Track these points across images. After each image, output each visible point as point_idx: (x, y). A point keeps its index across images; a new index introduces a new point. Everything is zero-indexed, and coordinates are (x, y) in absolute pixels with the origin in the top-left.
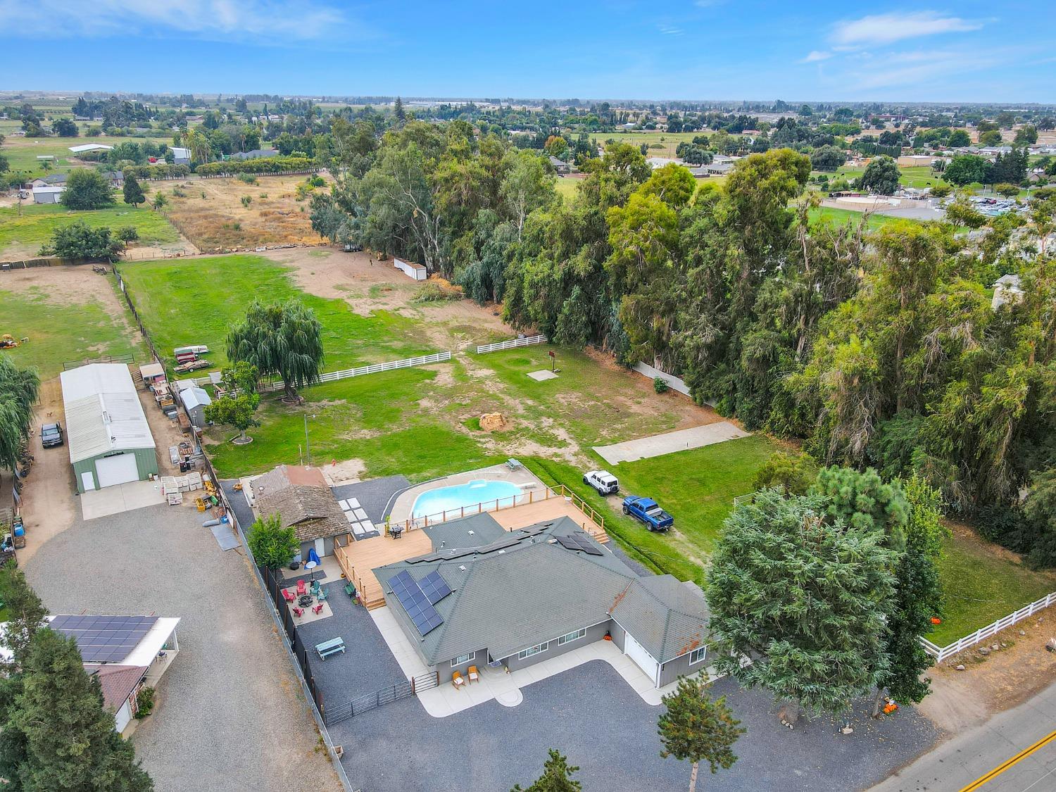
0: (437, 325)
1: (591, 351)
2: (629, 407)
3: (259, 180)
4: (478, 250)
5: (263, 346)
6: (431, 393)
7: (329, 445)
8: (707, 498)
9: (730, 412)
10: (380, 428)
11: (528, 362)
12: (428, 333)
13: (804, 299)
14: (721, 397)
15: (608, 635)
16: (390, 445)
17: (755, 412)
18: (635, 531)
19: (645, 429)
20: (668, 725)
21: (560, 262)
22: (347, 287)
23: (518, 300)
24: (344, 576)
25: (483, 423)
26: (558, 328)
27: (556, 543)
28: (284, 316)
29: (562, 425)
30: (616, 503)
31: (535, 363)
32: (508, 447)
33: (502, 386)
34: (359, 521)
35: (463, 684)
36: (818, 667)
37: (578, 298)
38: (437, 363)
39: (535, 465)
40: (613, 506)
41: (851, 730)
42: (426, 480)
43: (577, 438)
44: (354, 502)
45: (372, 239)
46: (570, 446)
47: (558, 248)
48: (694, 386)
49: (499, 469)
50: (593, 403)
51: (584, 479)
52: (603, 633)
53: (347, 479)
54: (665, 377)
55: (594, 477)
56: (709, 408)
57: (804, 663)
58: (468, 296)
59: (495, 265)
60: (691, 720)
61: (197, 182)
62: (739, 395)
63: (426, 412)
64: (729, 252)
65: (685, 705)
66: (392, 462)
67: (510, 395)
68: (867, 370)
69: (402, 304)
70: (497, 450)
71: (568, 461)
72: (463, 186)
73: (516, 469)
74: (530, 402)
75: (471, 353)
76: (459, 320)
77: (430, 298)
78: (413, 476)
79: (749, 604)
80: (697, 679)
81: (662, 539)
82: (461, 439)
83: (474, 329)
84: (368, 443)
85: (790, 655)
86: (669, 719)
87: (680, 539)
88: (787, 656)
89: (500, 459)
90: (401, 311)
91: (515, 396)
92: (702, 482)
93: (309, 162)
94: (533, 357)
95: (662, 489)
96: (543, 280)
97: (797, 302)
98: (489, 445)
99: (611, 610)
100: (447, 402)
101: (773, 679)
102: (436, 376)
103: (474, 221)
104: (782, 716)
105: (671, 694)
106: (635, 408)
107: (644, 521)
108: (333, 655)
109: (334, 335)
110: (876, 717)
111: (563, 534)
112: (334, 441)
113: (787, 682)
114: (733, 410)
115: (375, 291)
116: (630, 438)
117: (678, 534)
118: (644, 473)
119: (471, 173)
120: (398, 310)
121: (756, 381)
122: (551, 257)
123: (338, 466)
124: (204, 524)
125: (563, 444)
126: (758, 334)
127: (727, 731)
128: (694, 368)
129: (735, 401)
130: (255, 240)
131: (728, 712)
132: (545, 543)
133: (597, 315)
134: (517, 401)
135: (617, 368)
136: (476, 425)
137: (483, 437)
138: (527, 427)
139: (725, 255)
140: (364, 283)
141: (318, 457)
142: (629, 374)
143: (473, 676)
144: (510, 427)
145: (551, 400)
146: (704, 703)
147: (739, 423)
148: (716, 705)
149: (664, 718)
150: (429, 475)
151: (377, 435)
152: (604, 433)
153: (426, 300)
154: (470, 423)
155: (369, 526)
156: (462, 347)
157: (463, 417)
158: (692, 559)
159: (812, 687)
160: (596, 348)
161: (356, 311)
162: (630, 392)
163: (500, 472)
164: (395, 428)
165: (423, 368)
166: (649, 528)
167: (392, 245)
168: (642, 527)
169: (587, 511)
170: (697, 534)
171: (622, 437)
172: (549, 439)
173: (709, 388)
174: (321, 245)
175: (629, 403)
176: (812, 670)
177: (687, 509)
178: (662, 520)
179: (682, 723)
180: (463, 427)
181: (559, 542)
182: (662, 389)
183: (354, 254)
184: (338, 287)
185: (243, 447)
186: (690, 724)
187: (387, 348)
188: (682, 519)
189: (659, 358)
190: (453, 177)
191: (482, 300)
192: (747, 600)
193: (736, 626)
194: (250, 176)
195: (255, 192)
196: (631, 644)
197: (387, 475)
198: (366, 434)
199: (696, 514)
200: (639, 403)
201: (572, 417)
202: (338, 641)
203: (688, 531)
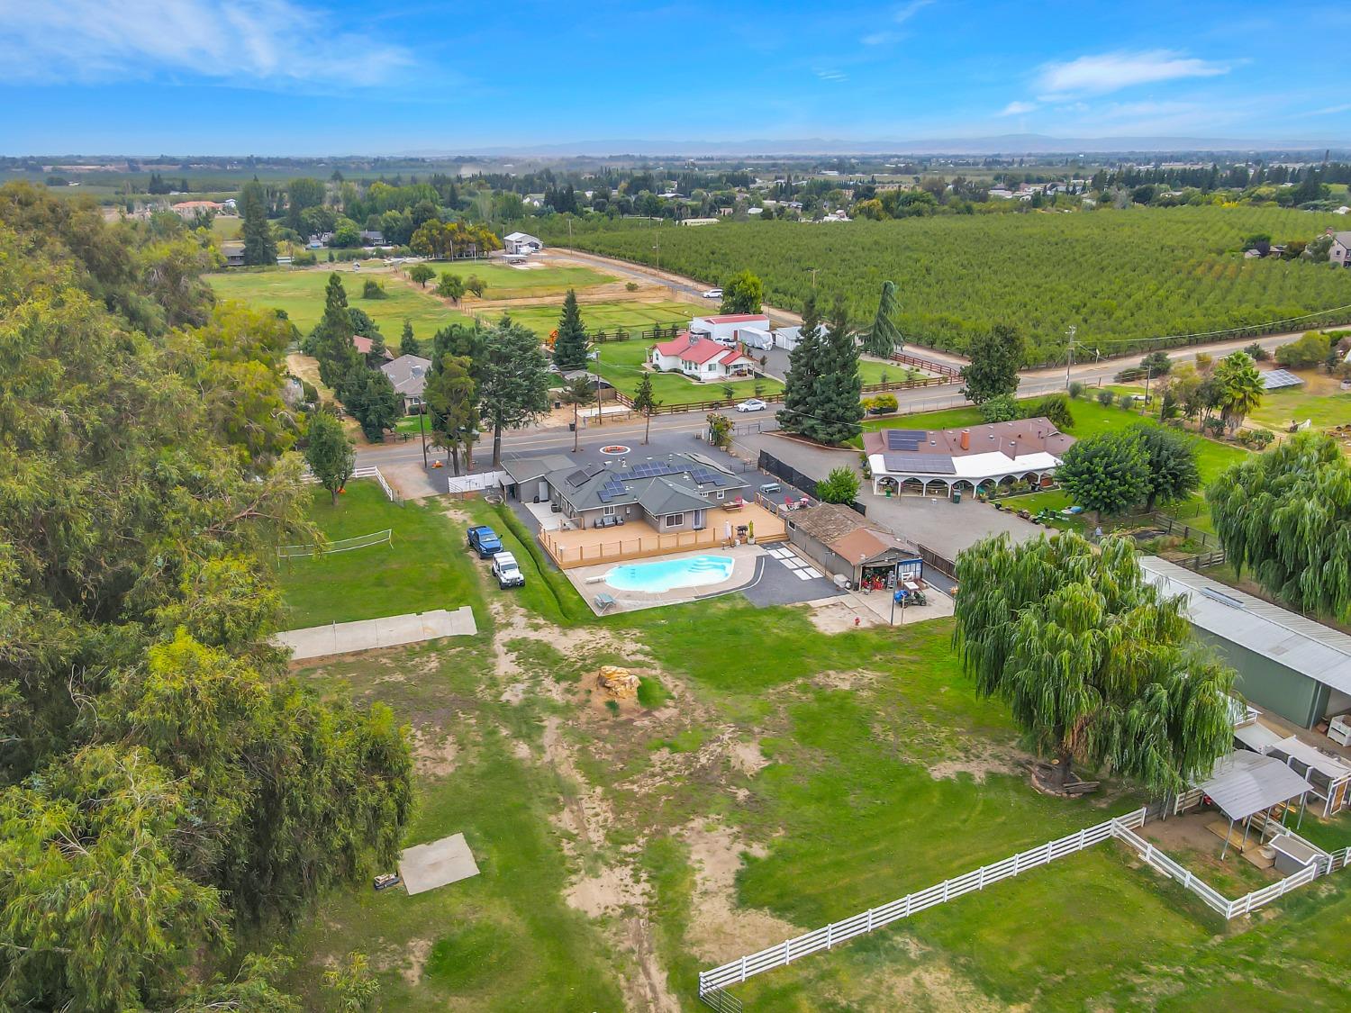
7: (887, 661)
10: (821, 693)
32: (603, 642)
46: (506, 641)
53: (827, 606)
70: (622, 639)
71: (525, 617)
73: (604, 604)
78: (740, 605)
82: (673, 662)
84: (827, 663)
89: (620, 622)
98: (630, 646)
100: (703, 760)
125: (514, 647)
137: (638, 663)
138: (558, 682)
144: (589, 681)
150: (719, 605)
151: (821, 678)
154: (657, 698)
157: (668, 713)
164: (793, 691)
172: (532, 656)
180: (671, 686)
197: (776, 609)
198: (839, 681)
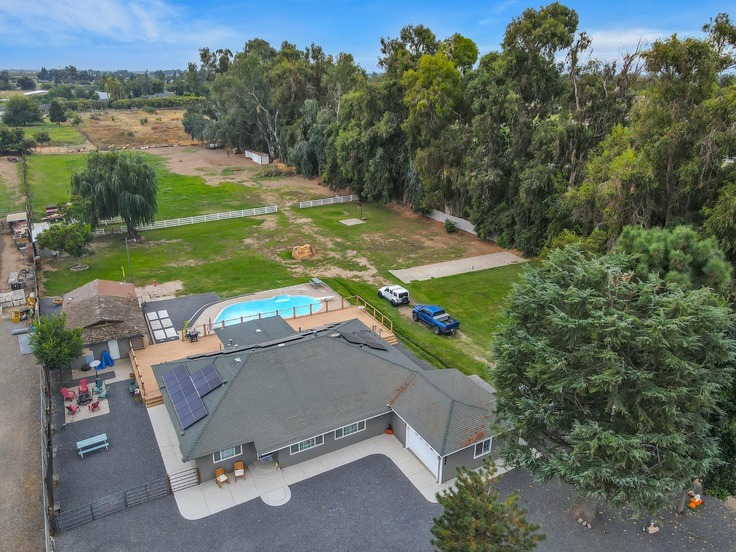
0: (272, 191)
1: (394, 205)
2: (424, 243)
3: (158, 111)
4: (305, 133)
5: (99, 186)
6: (256, 234)
7: (156, 271)
8: (491, 308)
9: (510, 244)
10: (205, 258)
11: (340, 214)
12: (263, 197)
13: (575, 134)
14: (502, 231)
15: (390, 429)
16: (209, 271)
17: (532, 242)
18: (423, 335)
19: (436, 258)
20: (444, 532)
21: (366, 129)
22: (206, 169)
23: (335, 167)
24: (133, 375)
25: (295, 254)
26: (366, 184)
27: (339, 337)
28: (119, 161)
29: (364, 256)
30: (407, 313)
31: (347, 214)
32: (314, 272)
33: (316, 229)
34: (163, 329)
35: (227, 481)
36: (637, 454)
37: (381, 158)
38: (265, 214)
39: (335, 284)
40: (404, 315)
41: (657, 529)
42: (236, 295)
43: (376, 264)
44: (164, 313)
45: (227, 134)
46: (370, 270)
47: (365, 117)
48: (478, 223)
49: (303, 287)
50: (392, 240)
51: (379, 293)
52: (384, 425)
53: (164, 296)
54: (454, 219)
55: (387, 290)
56: (491, 243)
57: (618, 449)
58: (299, 172)
59: (318, 144)
60: (474, 525)
61: (112, 113)
62: (517, 227)
63: (248, 247)
64: (509, 97)
65: (465, 506)
66: (209, 283)
67: (322, 235)
68: (643, 177)
69: (246, 179)
70: (304, 274)
71: (366, 281)
72: (291, 80)
73: (318, 286)
74: (339, 240)
75: (295, 208)
76: (290, 188)
77: (269, 175)
78: (225, 293)
79: (546, 376)
80: (481, 471)
81: (449, 341)
82: (275, 266)
83: (301, 193)
84: (191, 269)
85: (599, 439)
86: (446, 522)
87: (466, 341)
88: (595, 440)
89: (305, 280)
90: (245, 183)
91: (326, 236)
92: (486, 296)
93: (197, 100)
94: (345, 211)
95: (450, 301)
96: (352, 143)
97: (569, 137)
98: (298, 270)
99: (392, 402)
100: (267, 240)
101: (577, 471)
102: (262, 223)
103: (301, 110)
104: (577, 513)
105: (448, 492)
106: (428, 243)
107: (432, 325)
108: (94, 452)
109: (185, 197)
110: (682, 513)
111: (348, 331)
112: (163, 268)
113: (596, 474)
114: (512, 241)
115: (226, 172)
116: (423, 264)
117: (464, 337)
118: (433, 289)
119: (298, 70)
120: (242, 182)
121: (532, 213)
122: (359, 126)
123: (159, 287)
124: (13, 332)
125: (364, 268)
126: (535, 170)
127: (522, 539)
128: (478, 207)
129: (514, 233)
130: (142, 142)
131: (522, 513)
132: (327, 337)
133: (398, 173)
134: (328, 239)
135: (414, 216)
136: (290, 256)
137: (294, 264)
138: (333, 257)
139: (504, 102)
140: (219, 167)
141: (142, 281)
142: (424, 220)
143: (239, 472)
144: (318, 257)
145: (357, 238)
146: (490, 503)
147: (518, 252)
148: (505, 504)
149: (439, 522)
150: (239, 292)
151: (201, 263)
152: (400, 261)
153: (266, 176)
154: (284, 254)
155: (171, 333)
156: (288, 205)
157: (280, 250)
158: (477, 358)
159: (628, 479)
160: (398, 203)
161: (209, 183)
162: (424, 232)
163: (303, 289)
164: (218, 258)
165: (253, 218)
166: (437, 332)
167: (243, 139)
168: (430, 331)
169: (378, 317)
170: (481, 337)
171: (416, 263)
172: (351, 265)
173: (491, 223)
174: (193, 145)
175: (423, 240)
176: (629, 458)
177: (472, 316)
178: (448, 324)
179: (463, 529)
180: (278, 258)
181: (341, 336)
182: (451, 229)
183: (217, 150)
184: (198, 169)
185: (78, 273)
186: (472, 532)
187: (227, 205)
188: (467, 325)
189: (448, 205)
190: (284, 73)
191: (309, 173)
192: (543, 372)
193: (529, 406)
194: (152, 108)
195: (152, 118)
196: (413, 438)
197: (202, 292)
198: (192, 262)
199: (480, 321)
200: (432, 240)
201: (374, 251)
202: (103, 437)
203: (474, 334)
